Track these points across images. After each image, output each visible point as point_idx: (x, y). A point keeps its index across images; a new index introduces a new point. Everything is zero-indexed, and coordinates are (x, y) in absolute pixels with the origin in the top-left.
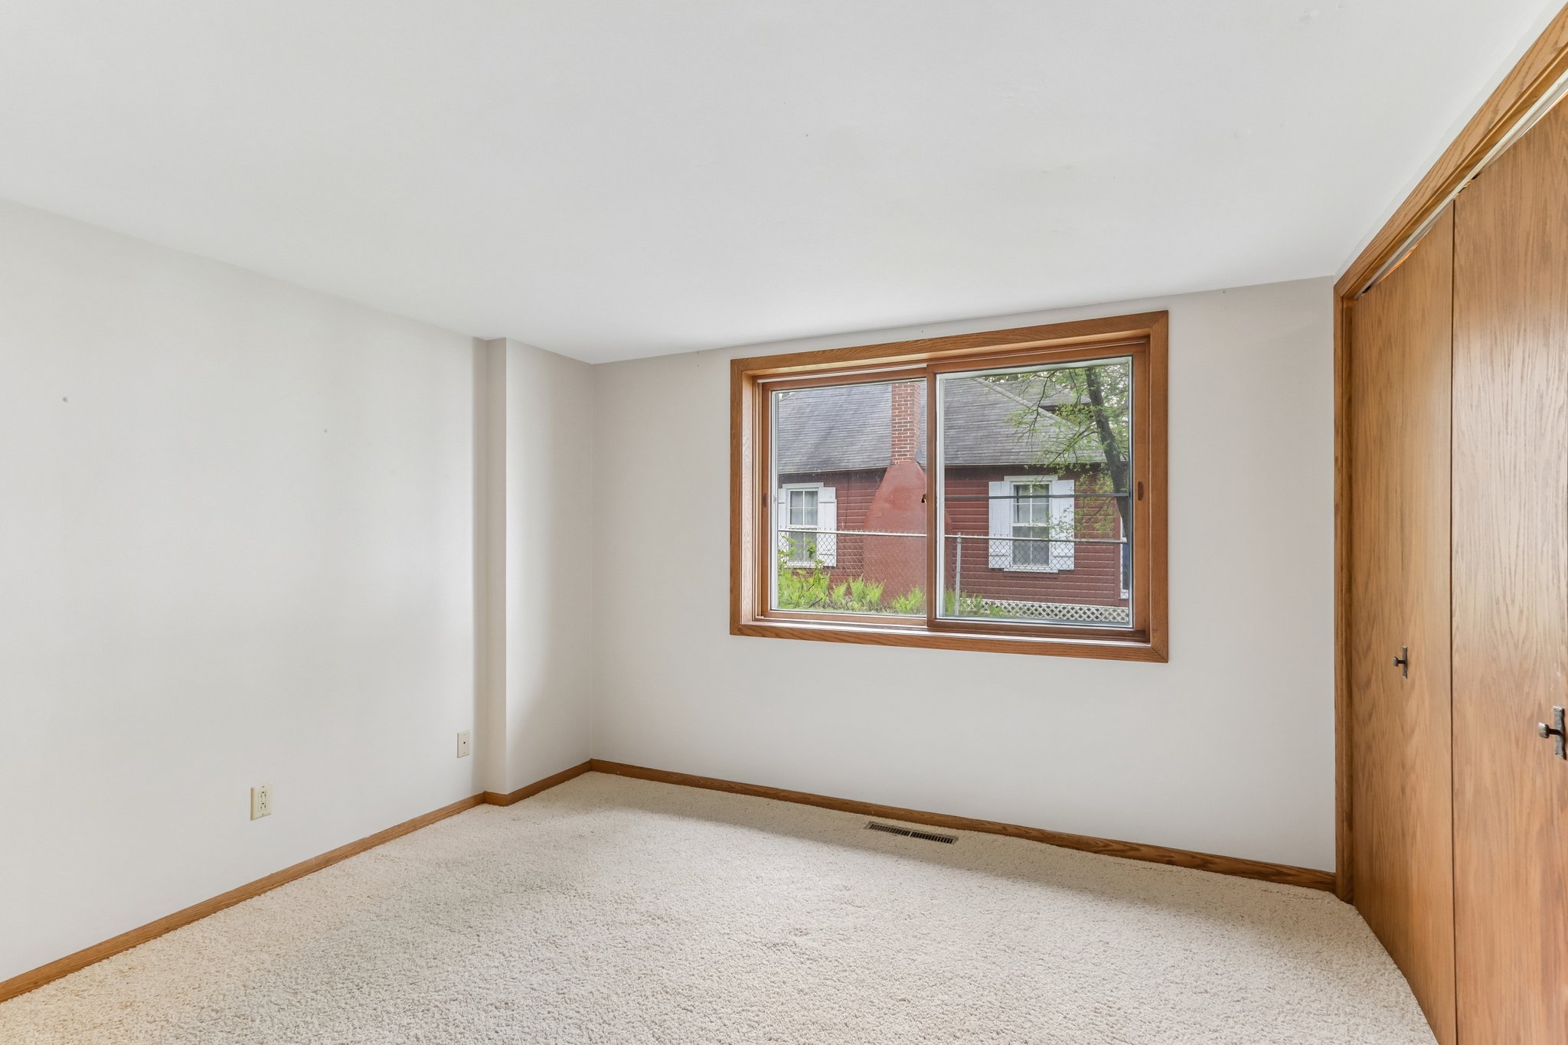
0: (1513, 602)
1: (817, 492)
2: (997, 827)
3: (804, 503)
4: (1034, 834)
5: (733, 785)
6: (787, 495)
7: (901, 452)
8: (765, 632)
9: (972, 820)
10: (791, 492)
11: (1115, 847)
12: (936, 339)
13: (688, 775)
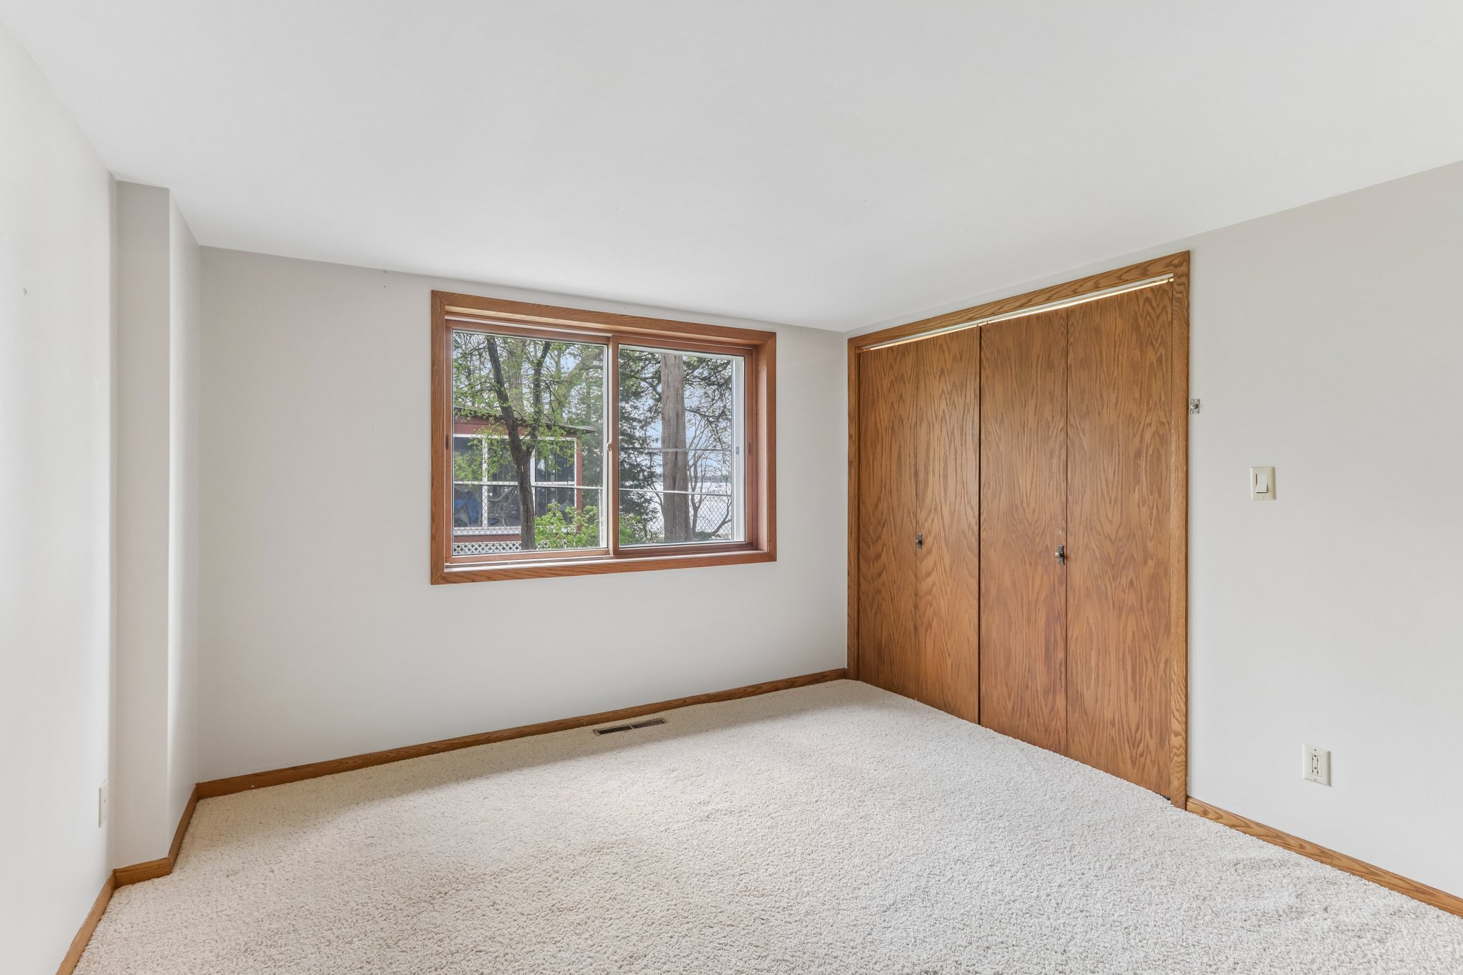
0: (1028, 505)
2: (680, 702)
4: (703, 698)
5: (435, 746)
8: (474, 577)
9: (663, 703)
11: (750, 690)
12: (637, 317)
13: (370, 754)
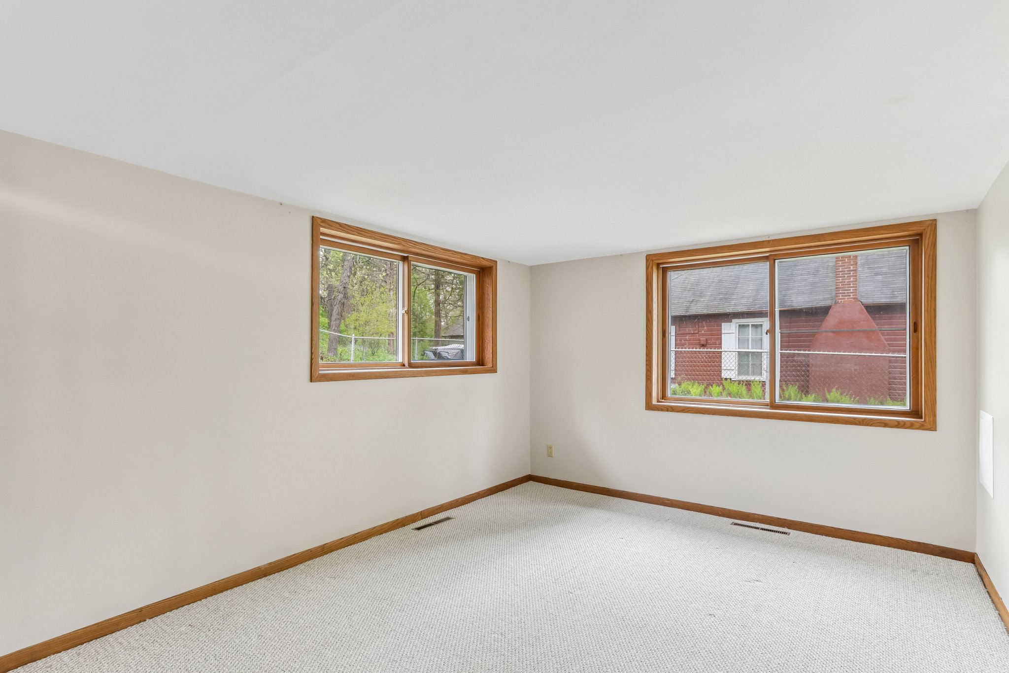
1: (762, 325)
3: (750, 333)
6: (736, 327)
7: (844, 293)
10: (739, 325)
